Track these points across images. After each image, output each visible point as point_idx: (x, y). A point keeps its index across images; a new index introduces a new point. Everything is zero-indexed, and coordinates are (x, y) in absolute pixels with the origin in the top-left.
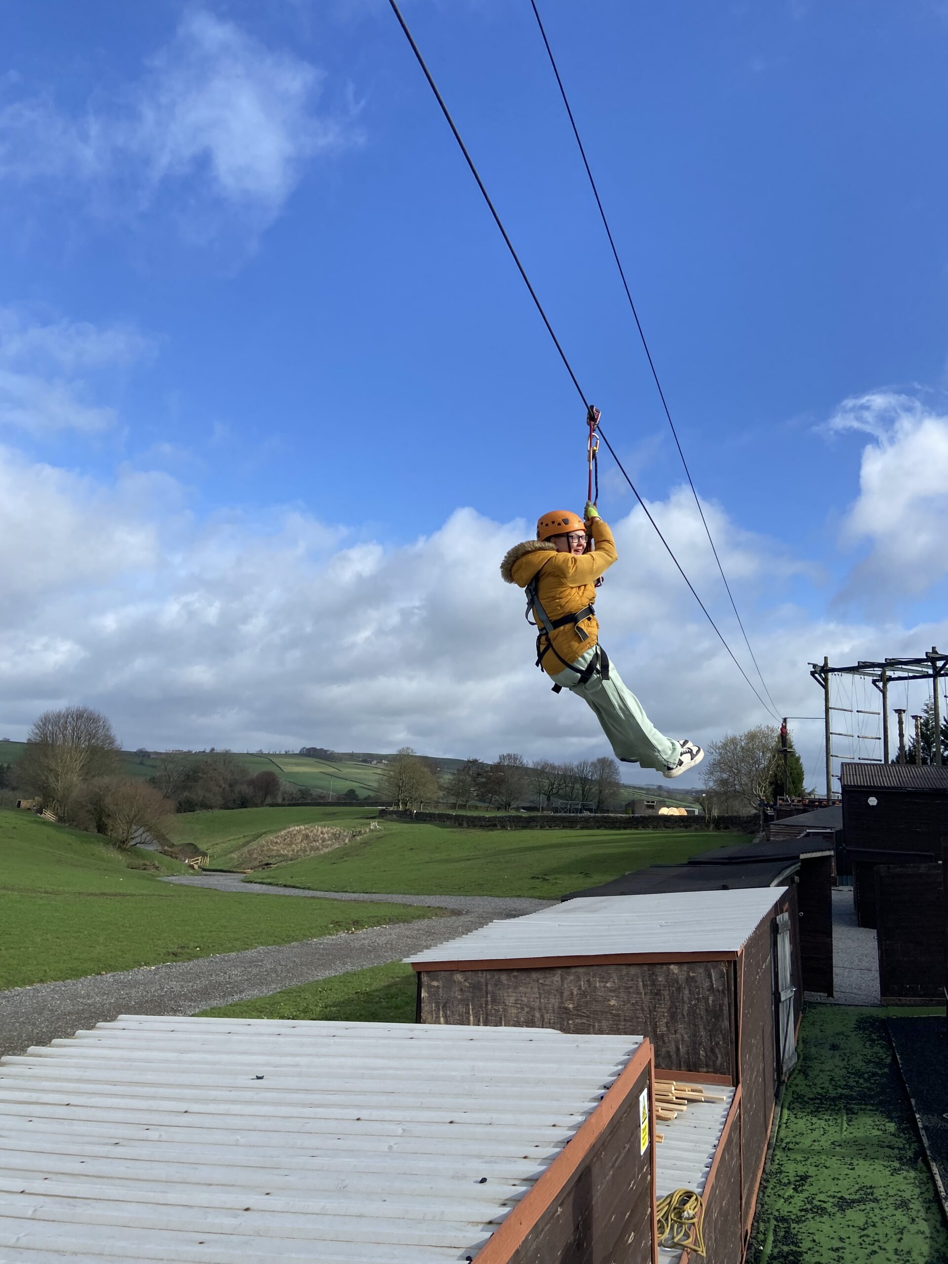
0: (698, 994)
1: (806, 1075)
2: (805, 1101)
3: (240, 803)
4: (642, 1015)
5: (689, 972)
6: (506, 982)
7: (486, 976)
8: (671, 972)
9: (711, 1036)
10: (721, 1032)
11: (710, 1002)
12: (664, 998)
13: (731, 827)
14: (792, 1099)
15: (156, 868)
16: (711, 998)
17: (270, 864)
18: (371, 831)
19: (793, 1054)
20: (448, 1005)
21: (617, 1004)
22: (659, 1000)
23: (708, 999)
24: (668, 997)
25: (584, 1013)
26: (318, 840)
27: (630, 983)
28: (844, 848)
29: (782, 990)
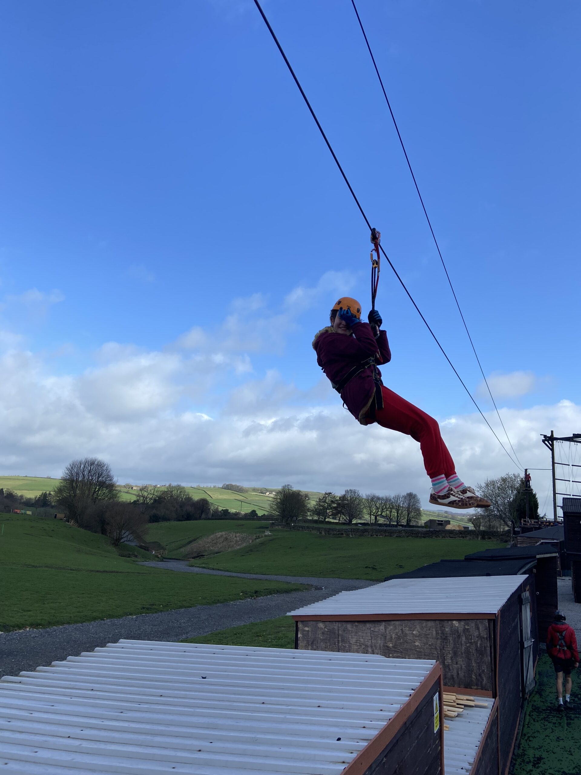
0: (471, 639)
1: (541, 695)
2: (540, 711)
3: (186, 517)
4: (435, 652)
5: (465, 626)
6: (350, 629)
7: (338, 625)
8: (454, 625)
9: (479, 666)
10: (485, 663)
11: (479, 645)
12: (450, 641)
13: (492, 538)
14: (532, 709)
15: (136, 556)
16: (479, 643)
17: (204, 555)
18: (266, 536)
19: (532, 681)
20: (314, 642)
21: (420, 645)
22: (446, 643)
23: (477, 643)
24: (452, 641)
25: (399, 650)
26: (233, 541)
27: (428, 632)
28: (565, 552)
29: (525, 641)
